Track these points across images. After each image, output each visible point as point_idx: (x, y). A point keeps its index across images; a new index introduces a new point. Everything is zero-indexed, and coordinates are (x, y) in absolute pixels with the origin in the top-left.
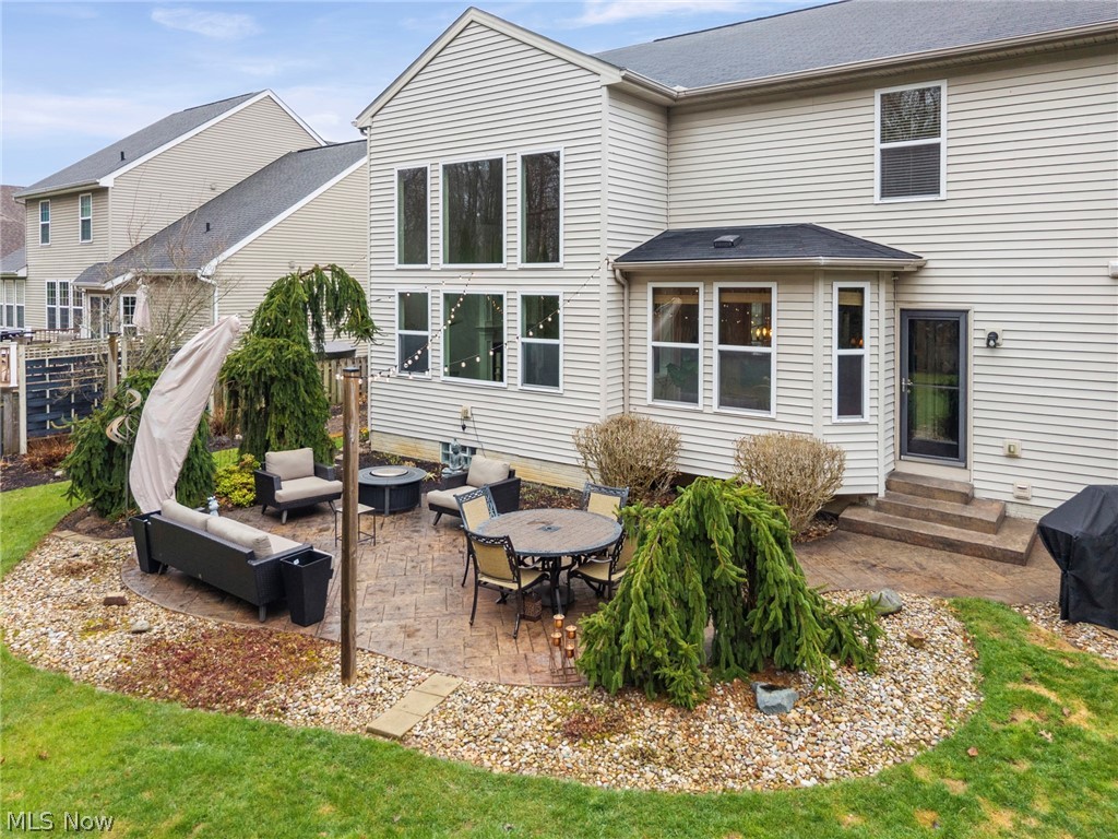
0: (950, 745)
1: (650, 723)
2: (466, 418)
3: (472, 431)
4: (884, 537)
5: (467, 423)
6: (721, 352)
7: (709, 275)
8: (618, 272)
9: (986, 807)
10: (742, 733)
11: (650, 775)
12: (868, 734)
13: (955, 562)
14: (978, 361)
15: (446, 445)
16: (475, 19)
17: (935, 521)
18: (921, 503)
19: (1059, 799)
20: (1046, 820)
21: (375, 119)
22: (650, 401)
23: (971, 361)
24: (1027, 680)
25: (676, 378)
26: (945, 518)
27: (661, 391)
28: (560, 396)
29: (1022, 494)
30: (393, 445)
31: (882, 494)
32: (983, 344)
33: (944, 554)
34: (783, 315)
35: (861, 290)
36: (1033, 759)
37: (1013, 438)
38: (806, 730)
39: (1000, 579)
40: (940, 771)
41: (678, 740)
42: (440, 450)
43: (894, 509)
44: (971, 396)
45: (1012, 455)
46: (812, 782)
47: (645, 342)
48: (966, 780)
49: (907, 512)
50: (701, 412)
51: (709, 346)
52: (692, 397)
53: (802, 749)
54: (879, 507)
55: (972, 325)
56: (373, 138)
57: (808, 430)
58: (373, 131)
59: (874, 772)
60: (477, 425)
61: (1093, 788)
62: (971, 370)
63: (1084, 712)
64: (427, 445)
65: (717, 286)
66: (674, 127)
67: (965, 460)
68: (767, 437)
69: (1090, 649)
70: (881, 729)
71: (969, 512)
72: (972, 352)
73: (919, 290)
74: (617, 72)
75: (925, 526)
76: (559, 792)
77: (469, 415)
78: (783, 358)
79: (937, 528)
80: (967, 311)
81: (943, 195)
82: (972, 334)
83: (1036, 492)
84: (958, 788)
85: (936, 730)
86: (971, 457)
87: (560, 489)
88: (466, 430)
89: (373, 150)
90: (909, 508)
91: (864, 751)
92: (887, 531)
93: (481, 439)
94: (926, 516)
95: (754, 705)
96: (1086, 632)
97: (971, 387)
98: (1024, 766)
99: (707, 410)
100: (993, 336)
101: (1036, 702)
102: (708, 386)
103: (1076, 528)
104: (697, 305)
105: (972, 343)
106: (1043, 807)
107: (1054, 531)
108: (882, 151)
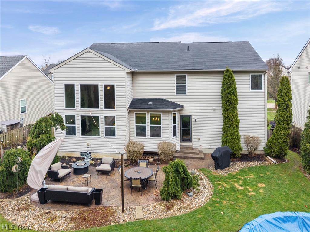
0: (214, 194)
1: (177, 203)
2: (88, 145)
3: (90, 148)
4: (182, 158)
5: (89, 147)
6: (151, 126)
7: (148, 111)
8: (129, 111)
9: (222, 201)
10: (190, 201)
11: (183, 211)
12: (205, 195)
13: (195, 161)
14: (193, 124)
15: (82, 153)
16: (89, 51)
17: (189, 154)
18: (186, 151)
19: (229, 197)
20: (229, 200)
21: (56, 70)
22: (135, 137)
23: (192, 124)
24: (217, 181)
25: (141, 132)
26: (191, 153)
27: (138, 134)
28: (116, 138)
29: (201, 146)
30: (64, 154)
31: (180, 150)
32: (194, 121)
33: (192, 160)
34: (163, 119)
35: (176, 113)
36: (224, 193)
37: (199, 137)
38: (197, 197)
39: (202, 163)
40: (215, 198)
41: (183, 205)
42: (80, 154)
43: (182, 152)
44: (192, 130)
45: (199, 140)
46: (202, 205)
47: (134, 125)
48: (218, 198)
49: (184, 153)
50: (147, 138)
51: (148, 125)
52: (145, 135)
53: (199, 201)
54: (179, 152)
55: (192, 118)
56: (55, 75)
57: (168, 140)
58: (55, 73)
59: (208, 201)
60: (91, 147)
61: (231, 195)
62: (192, 125)
63: (225, 184)
64: (75, 153)
65: (150, 113)
66: (134, 76)
67: (191, 141)
68: (161, 142)
69: (220, 173)
70: (206, 194)
71: (194, 151)
72: (192, 122)
73: (183, 111)
74: (129, 70)
75: (188, 155)
76: (175, 218)
77: (89, 145)
78: (163, 127)
79: (190, 155)
80: (191, 115)
81: (187, 95)
82: (192, 119)
83: (203, 146)
84: (218, 200)
85: (211, 192)
86: (193, 141)
87: (116, 159)
88: (89, 148)
89: (55, 78)
90: (185, 152)
91: (206, 198)
92: (182, 157)
93: (93, 150)
94: (187, 153)
95: (188, 196)
96: (219, 171)
97: (192, 129)
98: (223, 194)
99: (148, 138)
100: (196, 120)
101: (219, 184)
102: (148, 133)
103: (217, 155)
104: (146, 117)
105: (192, 121)
106: (228, 199)
107: (214, 156)
108: (177, 86)
